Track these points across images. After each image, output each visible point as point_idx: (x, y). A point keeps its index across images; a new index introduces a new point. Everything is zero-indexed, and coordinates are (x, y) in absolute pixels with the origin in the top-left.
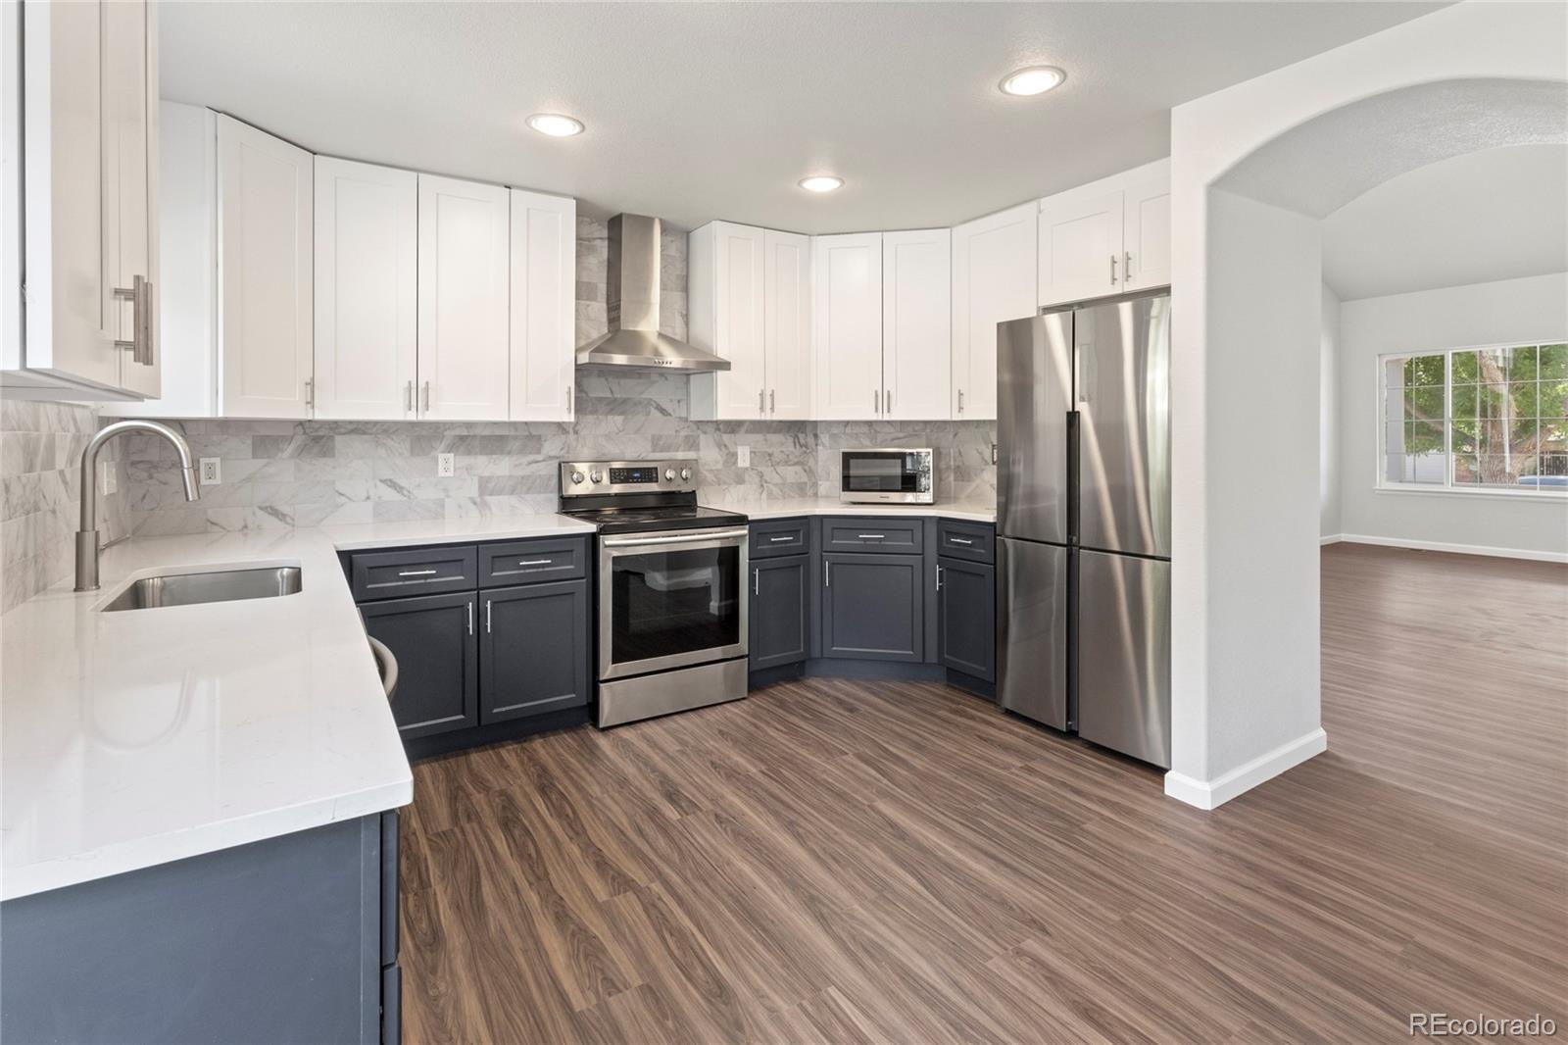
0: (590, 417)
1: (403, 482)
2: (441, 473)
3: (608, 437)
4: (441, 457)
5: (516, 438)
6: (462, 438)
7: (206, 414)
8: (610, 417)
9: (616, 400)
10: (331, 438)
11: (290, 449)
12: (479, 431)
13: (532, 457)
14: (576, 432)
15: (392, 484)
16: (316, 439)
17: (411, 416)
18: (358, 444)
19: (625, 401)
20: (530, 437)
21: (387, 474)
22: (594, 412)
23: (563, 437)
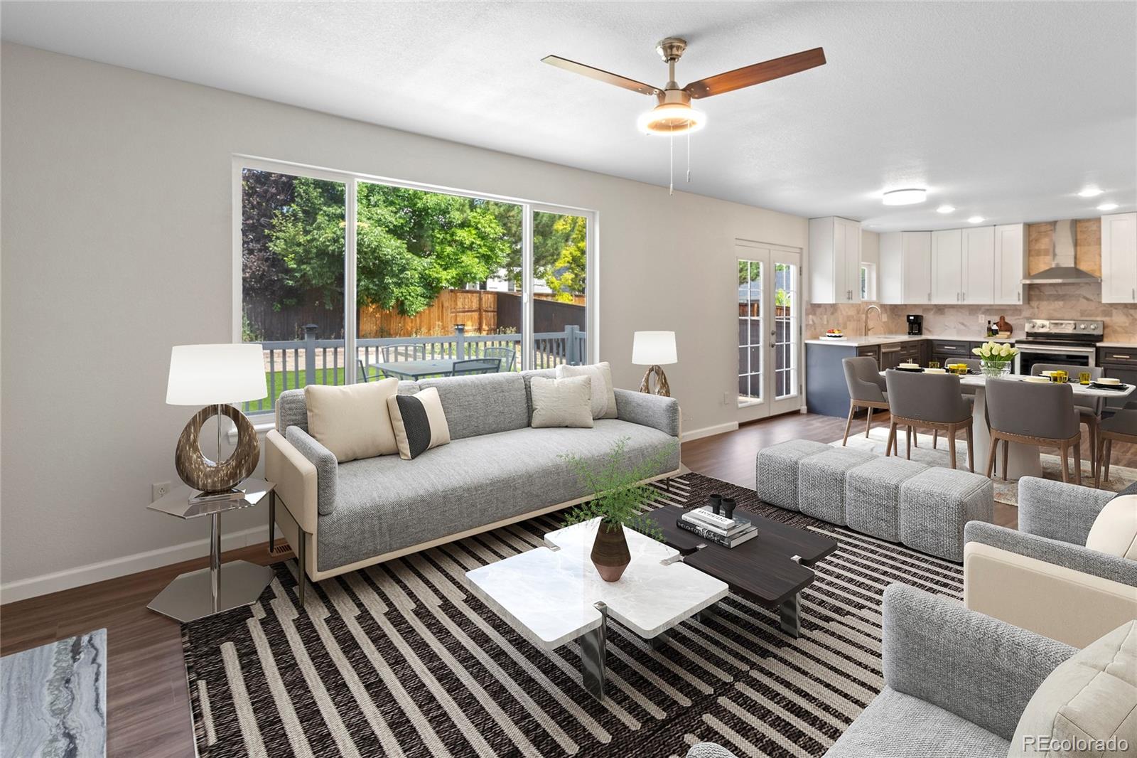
0: (1045, 302)
1: (965, 323)
2: (980, 321)
3: (1055, 310)
4: (980, 316)
5: (1010, 310)
6: (988, 310)
7: (900, 303)
8: (1056, 302)
9: (1059, 295)
10: (944, 309)
11: (932, 312)
12: (994, 307)
13: (1017, 317)
14: (1038, 308)
15: (963, 324)
16: (939, 310)
17: (959, 303)
18: (951, 310)
19: (1064, 296)
20: (1016, 310)
21: (961, 321)
22: (1048, 300)
23: (1031, 310)
